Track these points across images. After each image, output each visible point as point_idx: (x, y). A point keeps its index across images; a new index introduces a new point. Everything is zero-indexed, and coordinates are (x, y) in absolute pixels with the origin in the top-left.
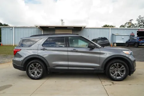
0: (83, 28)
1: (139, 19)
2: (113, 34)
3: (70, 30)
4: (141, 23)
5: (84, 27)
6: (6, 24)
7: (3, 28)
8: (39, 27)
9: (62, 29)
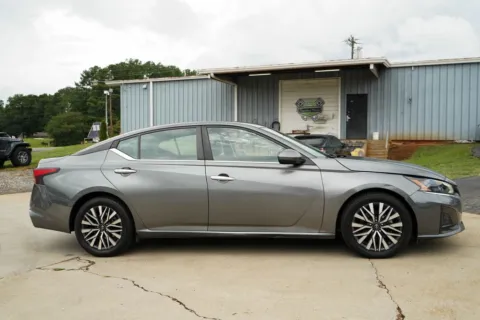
0: (372, 67)
3: (332, 81)
6: (192, 70)
7: (125, 87)
8: (212, 75)
9: (302, 78)
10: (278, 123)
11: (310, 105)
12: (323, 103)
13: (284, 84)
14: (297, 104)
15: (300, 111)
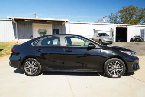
1: (110, 16)
2: (94, 30)
4: (112, 20)
5: (66, 21)
9: (40, 23)
10: (32, 36)
11: (42, 31)
12: (46, 31)
13: (34, 24)
14: (38, 31)
15: (39, 33)
